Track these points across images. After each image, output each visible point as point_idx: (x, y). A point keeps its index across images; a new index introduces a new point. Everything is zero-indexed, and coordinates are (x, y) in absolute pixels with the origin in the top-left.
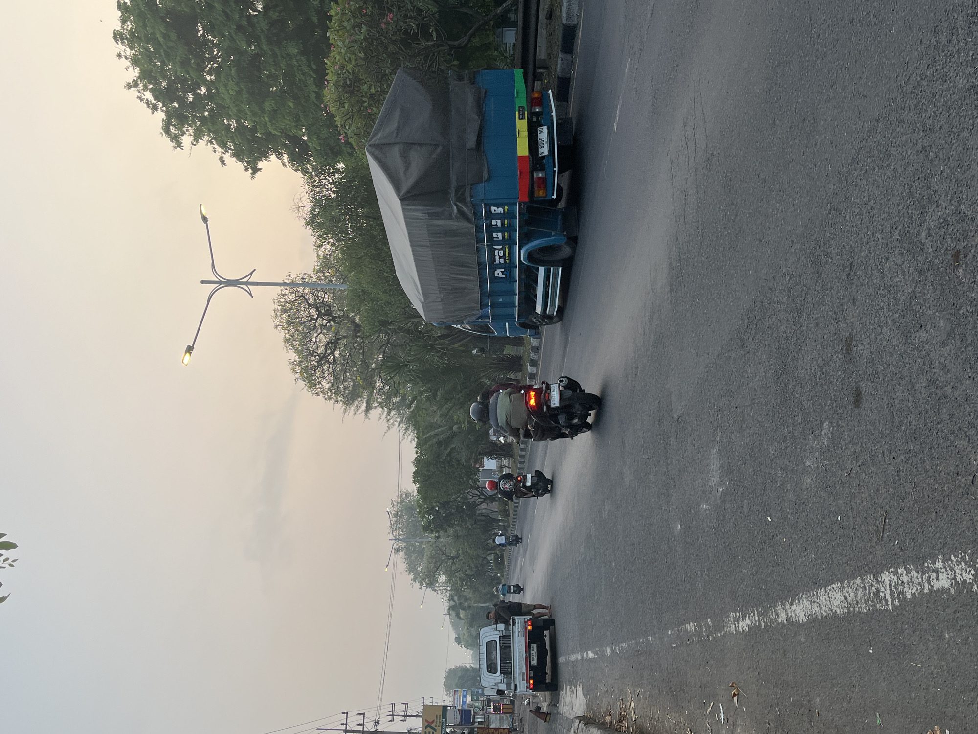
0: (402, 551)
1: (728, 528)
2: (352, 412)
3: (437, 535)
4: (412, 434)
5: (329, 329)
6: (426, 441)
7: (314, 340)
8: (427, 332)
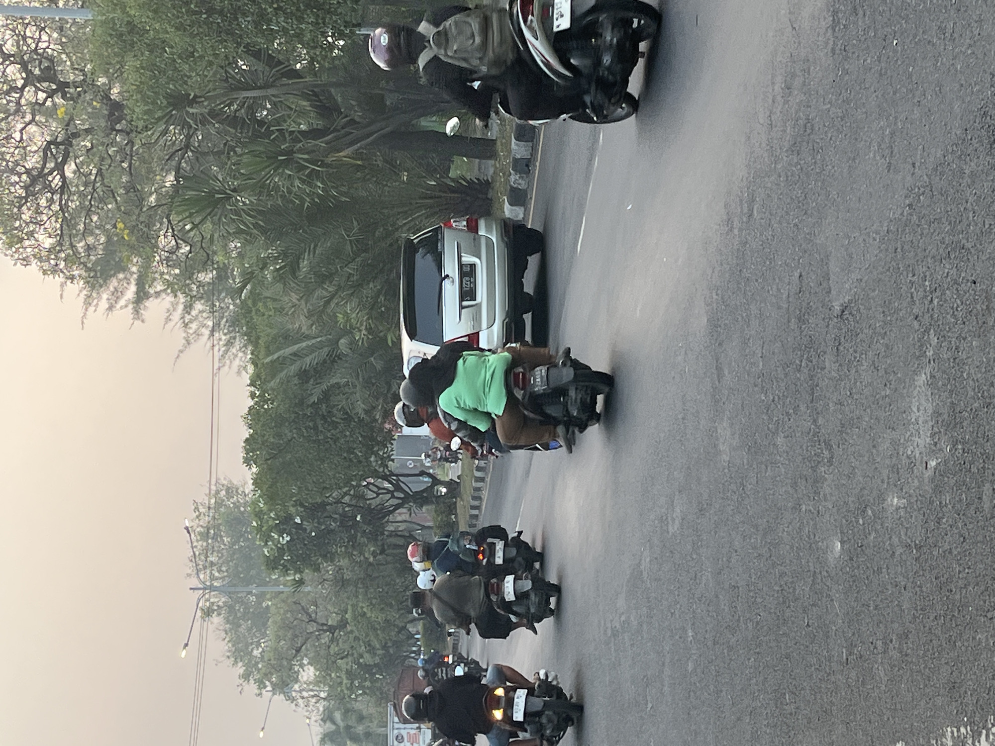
0: (219, 614)
1: (947, 547)
2: (104, 304)
3: (297, 577)
4: (240, 354)
5: (51, 113)
6: (275, 368)
7: (17, 136)
8: (278, 122)
